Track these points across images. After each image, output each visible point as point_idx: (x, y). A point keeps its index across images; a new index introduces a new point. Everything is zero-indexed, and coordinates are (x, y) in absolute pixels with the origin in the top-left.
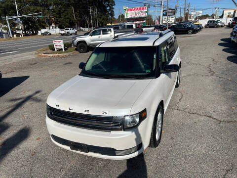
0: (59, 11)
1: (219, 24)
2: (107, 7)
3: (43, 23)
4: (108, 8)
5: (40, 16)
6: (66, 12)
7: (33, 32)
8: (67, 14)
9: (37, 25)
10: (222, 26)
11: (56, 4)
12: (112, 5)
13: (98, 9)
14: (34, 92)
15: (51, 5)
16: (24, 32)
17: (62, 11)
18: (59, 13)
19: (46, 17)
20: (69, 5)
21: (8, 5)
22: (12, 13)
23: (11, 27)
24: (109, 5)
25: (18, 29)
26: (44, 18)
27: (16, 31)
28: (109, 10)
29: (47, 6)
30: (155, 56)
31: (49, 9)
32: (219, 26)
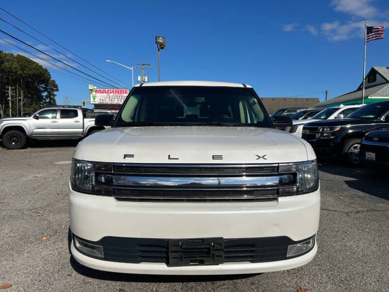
2: (44, 91)
4: (45, 94)
12: (53, 90)
13: (24, 93)
24: (46, 90)
28: (47, 97)
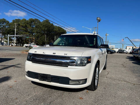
0: (38, 36)
1: (125, 52)
3: (28, 41)
5: (27, 37)
6: (42, 37)
7: (21, 45)
8: (42, 38)
9: (25, 41)
10: (126, 53)
11: (37, 32)
14: (17, 64)
15: (34, 33)
16: (16, 45)
17: (39, 36)
18: (38, 37)
19: (30, 38)
20: (44, 34)
21: (11, 29)
22: (12, 34)
23: (9, 41)
25: (13, 43)
26: (29, 38)
27: (11, 43)
29: (32, 33)
30: (95, 39)
31: (32, 35)
32: (125, 53)
